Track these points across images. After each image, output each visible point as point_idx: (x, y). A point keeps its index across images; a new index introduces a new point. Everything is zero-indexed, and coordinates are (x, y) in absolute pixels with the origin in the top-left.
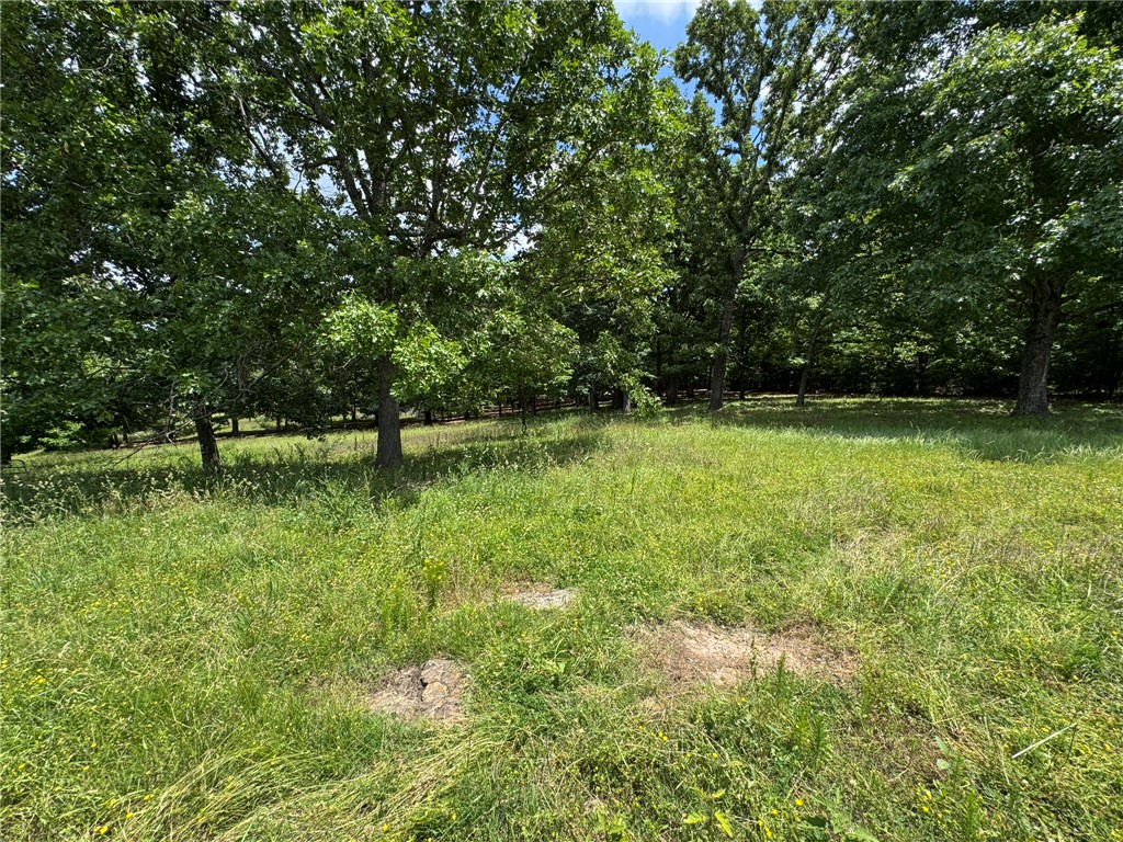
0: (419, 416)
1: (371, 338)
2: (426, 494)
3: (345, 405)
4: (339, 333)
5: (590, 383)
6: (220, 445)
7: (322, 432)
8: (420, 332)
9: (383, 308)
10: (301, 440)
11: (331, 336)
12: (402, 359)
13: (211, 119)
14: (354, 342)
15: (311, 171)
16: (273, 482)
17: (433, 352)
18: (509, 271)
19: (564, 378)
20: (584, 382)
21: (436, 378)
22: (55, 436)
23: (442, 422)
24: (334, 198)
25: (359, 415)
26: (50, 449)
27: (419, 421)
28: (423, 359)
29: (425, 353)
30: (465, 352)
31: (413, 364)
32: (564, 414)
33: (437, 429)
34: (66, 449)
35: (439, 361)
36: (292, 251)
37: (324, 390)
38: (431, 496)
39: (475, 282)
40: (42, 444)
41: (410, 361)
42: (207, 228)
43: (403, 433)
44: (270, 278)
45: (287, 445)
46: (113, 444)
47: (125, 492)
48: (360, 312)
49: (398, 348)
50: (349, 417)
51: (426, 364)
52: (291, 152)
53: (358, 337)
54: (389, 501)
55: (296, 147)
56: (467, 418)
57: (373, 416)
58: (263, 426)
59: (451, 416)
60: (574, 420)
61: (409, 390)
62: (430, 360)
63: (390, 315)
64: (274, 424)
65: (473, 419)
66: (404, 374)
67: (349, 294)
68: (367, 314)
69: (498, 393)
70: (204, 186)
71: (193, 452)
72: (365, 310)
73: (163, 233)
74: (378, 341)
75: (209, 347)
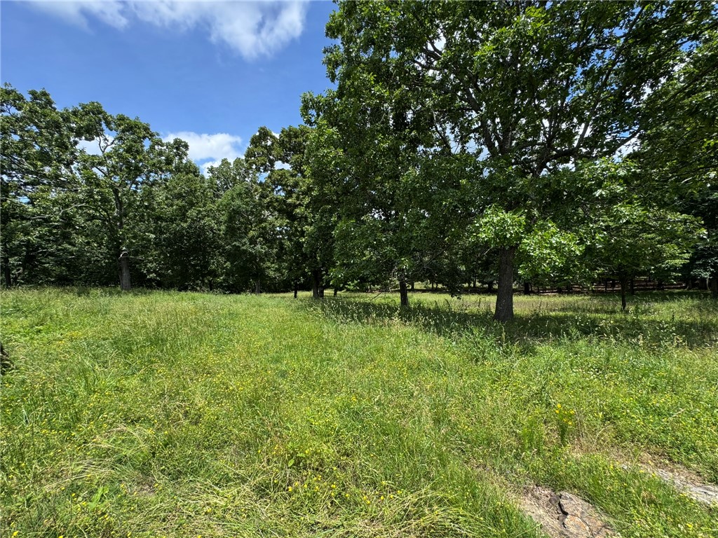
0: (519, 287)
1: (506, 235)
2: (542, 348)
3: (470, 278)
4: (485, 233)
5: (712, 267)
6: (409, 294)
7: (460, 293)
8: (543, 228)
9: (514, 214)
10: (448, 297)
11: (480, 235)
12: (528, 248)
13: (417, 129)
14: (494, 238)
15: (463, 140)
16: (440, 321)
17: (554, 242)
18: (629, 171)
19: (678, 262)
20: (704, 267)
21: (555, 262)
22: (349, 285)
23: (538, 293)
24: (475, 152)
25: (478, 284)
26: (348, 290)
27: (519, 291)
28: (546, 248)
29: (548, 244)
30: (582, 242)
31: (537, 252)
32: (672, 297)
33: (534, 298)
34: (352, 291)
35: (558, 249)
36: (458, 187)
37: (463, 268)
38: (547, 351)
39: (591, 185)
40: (346, 288)
41: (535, 249)
42: (418, 183)
43: (515, 298)
44: (446, 204)
45: (441, 299)
46: (366, 291)
47: (377, 315)
48: (499, 218)
49: (525, 241)
50: (472, 285)
51: (548, 251)
52: (453, 133)
53: (497, 235)
54: (516, 348)
55: (457, 129)
56: (560, 292)
57: (487, 285)
58: (425, 287)
59: (545, 289)
60: (687, 303)
61: (533, 270)
62: (552, 248)
63: (520, 218)
64: (430, 286)
65: (565, 293)
66: (529, 258)
67: (490, 208)
68: (504, 219)
69: (598, 274)
70: (414, 162)
71: (397, 298)
72: (503, 217)
73: (399, 190)
74: (511, 236)
75: (413, 245)
